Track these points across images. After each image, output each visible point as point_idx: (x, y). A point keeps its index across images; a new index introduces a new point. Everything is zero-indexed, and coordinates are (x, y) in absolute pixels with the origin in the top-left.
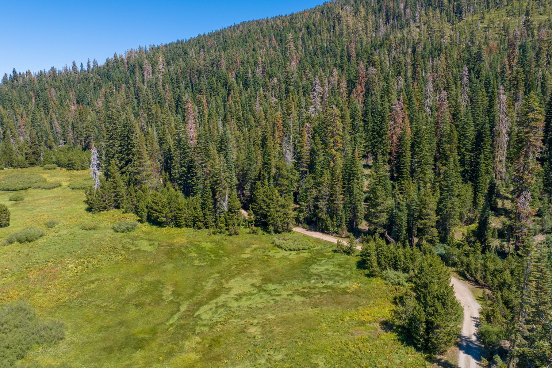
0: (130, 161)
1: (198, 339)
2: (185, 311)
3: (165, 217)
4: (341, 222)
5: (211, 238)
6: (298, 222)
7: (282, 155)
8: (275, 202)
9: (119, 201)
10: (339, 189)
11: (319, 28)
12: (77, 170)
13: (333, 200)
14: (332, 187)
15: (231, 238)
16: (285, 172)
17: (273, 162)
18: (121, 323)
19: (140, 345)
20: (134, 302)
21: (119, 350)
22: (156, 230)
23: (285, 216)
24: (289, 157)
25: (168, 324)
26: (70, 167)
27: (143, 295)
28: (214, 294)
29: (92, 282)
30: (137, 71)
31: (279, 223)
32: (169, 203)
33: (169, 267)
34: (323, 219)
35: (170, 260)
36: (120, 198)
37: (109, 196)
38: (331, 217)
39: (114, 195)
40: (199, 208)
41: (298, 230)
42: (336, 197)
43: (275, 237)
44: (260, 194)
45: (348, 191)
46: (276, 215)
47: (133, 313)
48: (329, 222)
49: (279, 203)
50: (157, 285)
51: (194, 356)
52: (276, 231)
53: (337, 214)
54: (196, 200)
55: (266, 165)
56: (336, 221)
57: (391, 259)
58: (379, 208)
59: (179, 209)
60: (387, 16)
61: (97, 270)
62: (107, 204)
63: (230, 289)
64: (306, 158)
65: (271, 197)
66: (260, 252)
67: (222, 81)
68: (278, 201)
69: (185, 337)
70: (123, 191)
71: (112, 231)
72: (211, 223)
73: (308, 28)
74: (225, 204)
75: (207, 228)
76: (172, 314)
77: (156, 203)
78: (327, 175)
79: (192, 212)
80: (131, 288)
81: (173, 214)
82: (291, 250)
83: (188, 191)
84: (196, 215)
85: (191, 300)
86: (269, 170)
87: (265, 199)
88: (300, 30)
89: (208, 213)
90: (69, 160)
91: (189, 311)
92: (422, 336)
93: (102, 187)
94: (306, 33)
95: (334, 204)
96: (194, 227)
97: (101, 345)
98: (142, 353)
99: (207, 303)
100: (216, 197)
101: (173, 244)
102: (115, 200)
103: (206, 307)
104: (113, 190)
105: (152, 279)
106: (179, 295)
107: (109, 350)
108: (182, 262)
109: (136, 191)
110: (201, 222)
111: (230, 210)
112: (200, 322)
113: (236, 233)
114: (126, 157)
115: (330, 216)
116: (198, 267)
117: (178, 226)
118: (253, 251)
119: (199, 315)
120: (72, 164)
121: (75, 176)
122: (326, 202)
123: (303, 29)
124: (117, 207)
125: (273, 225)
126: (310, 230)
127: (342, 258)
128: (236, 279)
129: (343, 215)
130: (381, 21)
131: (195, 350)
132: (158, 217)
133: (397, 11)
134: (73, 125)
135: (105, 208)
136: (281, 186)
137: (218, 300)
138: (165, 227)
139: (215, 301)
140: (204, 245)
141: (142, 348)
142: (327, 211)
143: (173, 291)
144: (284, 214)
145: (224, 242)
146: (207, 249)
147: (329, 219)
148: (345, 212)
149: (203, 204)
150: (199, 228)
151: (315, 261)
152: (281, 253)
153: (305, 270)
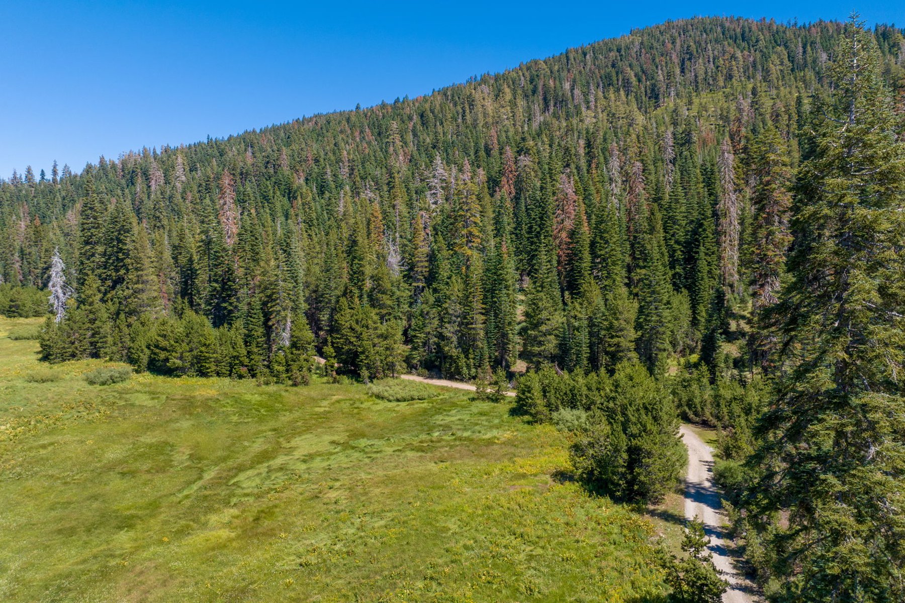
0: (119, 281)
1: (235, 511)
2: (212, 479)
3: (181, 358)
4: (481, 359)
5: (260, 389)
6: (409, 365)
7: (382, 257)
8: (371, 331)
9: (99, 344)
10: (478, 305)
11: (440, 115)
12: (27, 317)
13: (467, 324)
14: (466, 301)
15: (295, 388)
16: (388, 286)
17: (368, 270)
18: (94, 497)
19: (126, 523)
20: (119, 469)
21: (89, 531)
22: (164, 382)
23: (388, 352)
24: (394, 259)
25: (180, 496)
26: (14, 312)
27: (136, 460)
28: (265, 456)
29: (44, 447)
30: (139, 180)
31: (379, 363)
32: (187, 336)
33: (185, 424)
34: (451, 357)
35: (188, 417)
36: (100, 338)
37: (81, 335)
38: (466, 353)
39: (90, 333)
40: (240, 342)
41: (411, 378)
42: (472, 318)
43: (368, 386)
44: (345, 319)
45: (492, 308)
46: (375, 353)
47: (116, 483)
48: (462, 362)
49: (379, 332)
50: (162, 448)
51: (225, 534)
52: (372, 378)
53: (475, 347)
54: (236, 332)
55: (356, 276)
56: (474, 359)
57: (565, 394)
58: (543, 328)
59: (205, 345)
60: (545, 100)
61: (52, 432)
62: (76, 348)
63: (292, 449)
64: (423, 267)
65: (363, 322)
66: (346, 406)
67: (283, 187)
68: (376, 329)
69: (210, 510)
70: (107, 327)
71: (85, 384)
72: (261, 368)
73: (422, 116)
74: (286, 335)
75: (253, 376)
76: (189, 483)
77: (164, 336)
78: (457, 283)
79: (227, 350)
80: (114, 453)
81: (195, 353)
82: (398, 400)
83: (221, 318)
84: (235, 354)
85: (223, 465)
86: (360, 283)
87: (354, 325)
88: (410, 118)
89: (256, 350)
90: (12, 301)
91: (220, 478)
92: (623, 475)
93: (69, 320)
94: (419, 122)
95: (470, 329)
96: (230, 375)
97: (54, 527)
98: (132, 534)
99: (251, 468)
100: (270, 323)
101: (194, 397)
102: (92, 343)
103: (250, 473)
104: (89, 325)
105: (154, 440)
106: (200, 459)
107: (67, 533)
108: (209, 419)
109: (129, 325)
110: (243, 365)
111: (294, 345)
112: (239, 491)
113: (306, 383)
114: (114, 274)
115: (463, 349)
116: (237, 424)
117: (203, 373)
118: (333, 404)
119: (237, 482)
120: (17, 307)
121: (22, 324)
122: (457, 328)
123: (415, 117)
124: (95, 355)
125: (368, 367)
126: (431, 377)
127: (486, 406)
128: (303, 437)
129: (485, 349)
130: (537, 108)
131: (229, 525)
132: (167, 360)
133: (560, 94)
134: (22, 251)
135: (73, 356)
136: (382, 306)
137: (271, 463)
138: (179, 376)
139: (266, 465)
140: (248, 397)
141: (131, 527)
142: (459, 343)
143: (191, 455)
144: (387, 349)
145: (284, 394)
146: (253, 402)
147: (462, 356)
148: (488, 342)
149: (247, 336)
150: (241, 377)
151: (439, 411)
152: (382, 405)
153: (423, 422)
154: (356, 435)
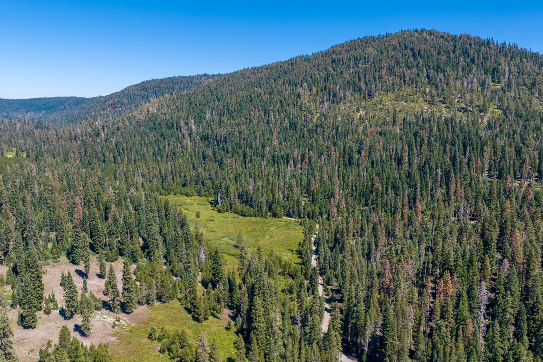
3: (247, 214)
6: (284, 215)
7: (279, 196)
10: (296, 206)
14: (293, 205)
16: (280, 201)
17: (276, 198)
22: (244, 218)
23: (281, 213)
24: (281, 196)
28: (268, 230)
31: (279, 215)
32: (248, 210)
34: (291, 214)
35: (254, 224)
41: (284, 217)
42: (295, 208)
43: (278, 219)
44: (273, 207)
45: (298, 206)
46: (278, 213)
48: (293, 215)
49: (279, 210)
52: (278, 218)
53: (295, 213)
54: (255, 209)
56: (295, 215)
58: (306, 211)
63: (271, 229)
64: (286, 196)
65: (276, 208)
66: (275, 223)
71: (232, 218)
72: (260, 216)
74: (264, 210)
78: (292, 202)
79: (254, 213)
81: (249, 213)
82: (283, 222)
83: (251, 206)
84: (256, 213)
86: (275, 200)
89: (259, 213)
95: (294, 210)
96: (255, 217)
100: (261, 208)
101: (252, 221)
102: (227, 209)
108: (257, 224)
110: (257, 215)
111: (265, 212)
113: (268, 218)
115: (293, 213)
116: (261, 225)
117: (251, 216)
118: (273, 222)
122: (292, 210)
124: (227, 211)
125: (277, 216)
126: (288, 217)
127: (296, 223)
129: (297, 213)
132: (244, 214)
135: (224, 212)
136: (279, 205)
138: (247, 217)
140: (260, 221)
145: (265, 220)
149: (257, 210)
150: (257, 217)
151: (289, 224)
152: (281, 223)
153: (287, 225)
154: (278, 227)
